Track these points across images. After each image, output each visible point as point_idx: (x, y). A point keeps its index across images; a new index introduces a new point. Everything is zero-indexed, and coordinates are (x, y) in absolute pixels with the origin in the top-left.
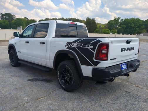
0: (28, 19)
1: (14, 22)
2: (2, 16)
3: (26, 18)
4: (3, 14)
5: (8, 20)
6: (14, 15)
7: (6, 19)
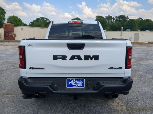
0: (142, 19)
1: (127, 24)
2: (116, 19)
3: (140, 18)
4: (117, 17)
5: (121, 22)
6: (127, 17)
7: (119, 21)
